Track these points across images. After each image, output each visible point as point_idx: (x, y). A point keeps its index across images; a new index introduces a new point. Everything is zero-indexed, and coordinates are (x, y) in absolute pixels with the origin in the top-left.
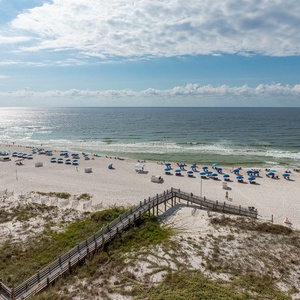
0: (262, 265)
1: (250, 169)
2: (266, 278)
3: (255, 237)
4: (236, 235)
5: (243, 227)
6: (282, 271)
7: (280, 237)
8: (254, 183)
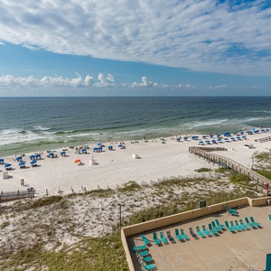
0: (33, 236)
1: (33, 154)
2: (36, 246)
3: (30, 214)
4: (11, 220)
5: (19, 209)
6: (49, 234)
7: (52, 205)
8: (36, 166)
